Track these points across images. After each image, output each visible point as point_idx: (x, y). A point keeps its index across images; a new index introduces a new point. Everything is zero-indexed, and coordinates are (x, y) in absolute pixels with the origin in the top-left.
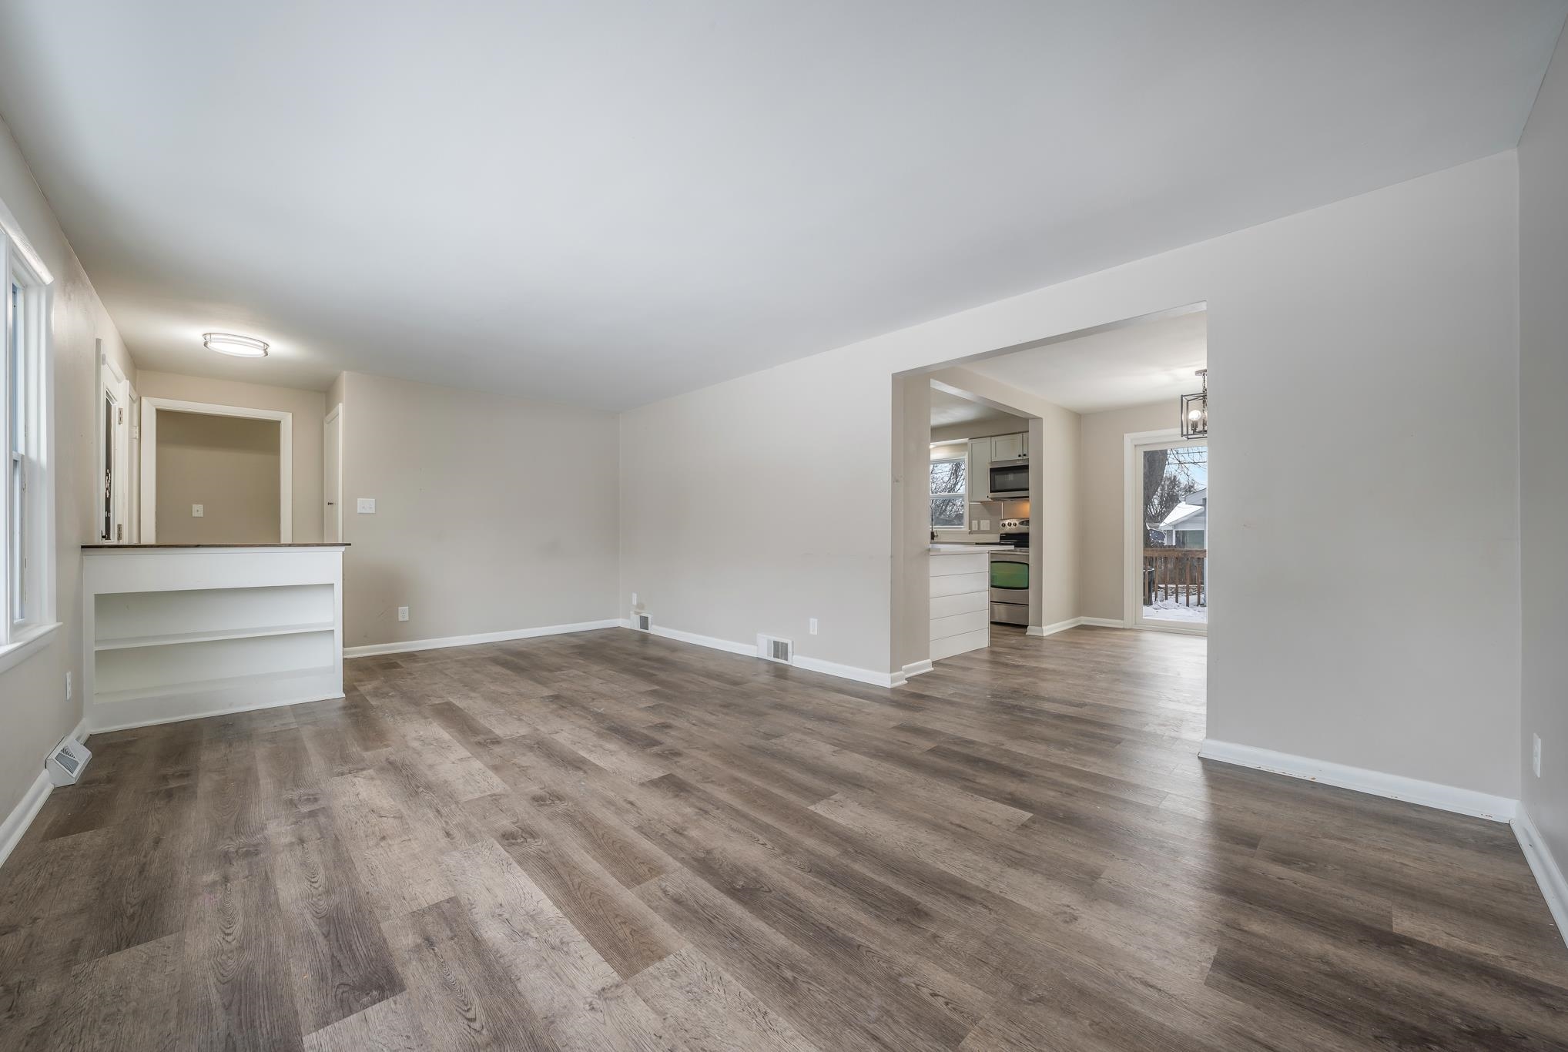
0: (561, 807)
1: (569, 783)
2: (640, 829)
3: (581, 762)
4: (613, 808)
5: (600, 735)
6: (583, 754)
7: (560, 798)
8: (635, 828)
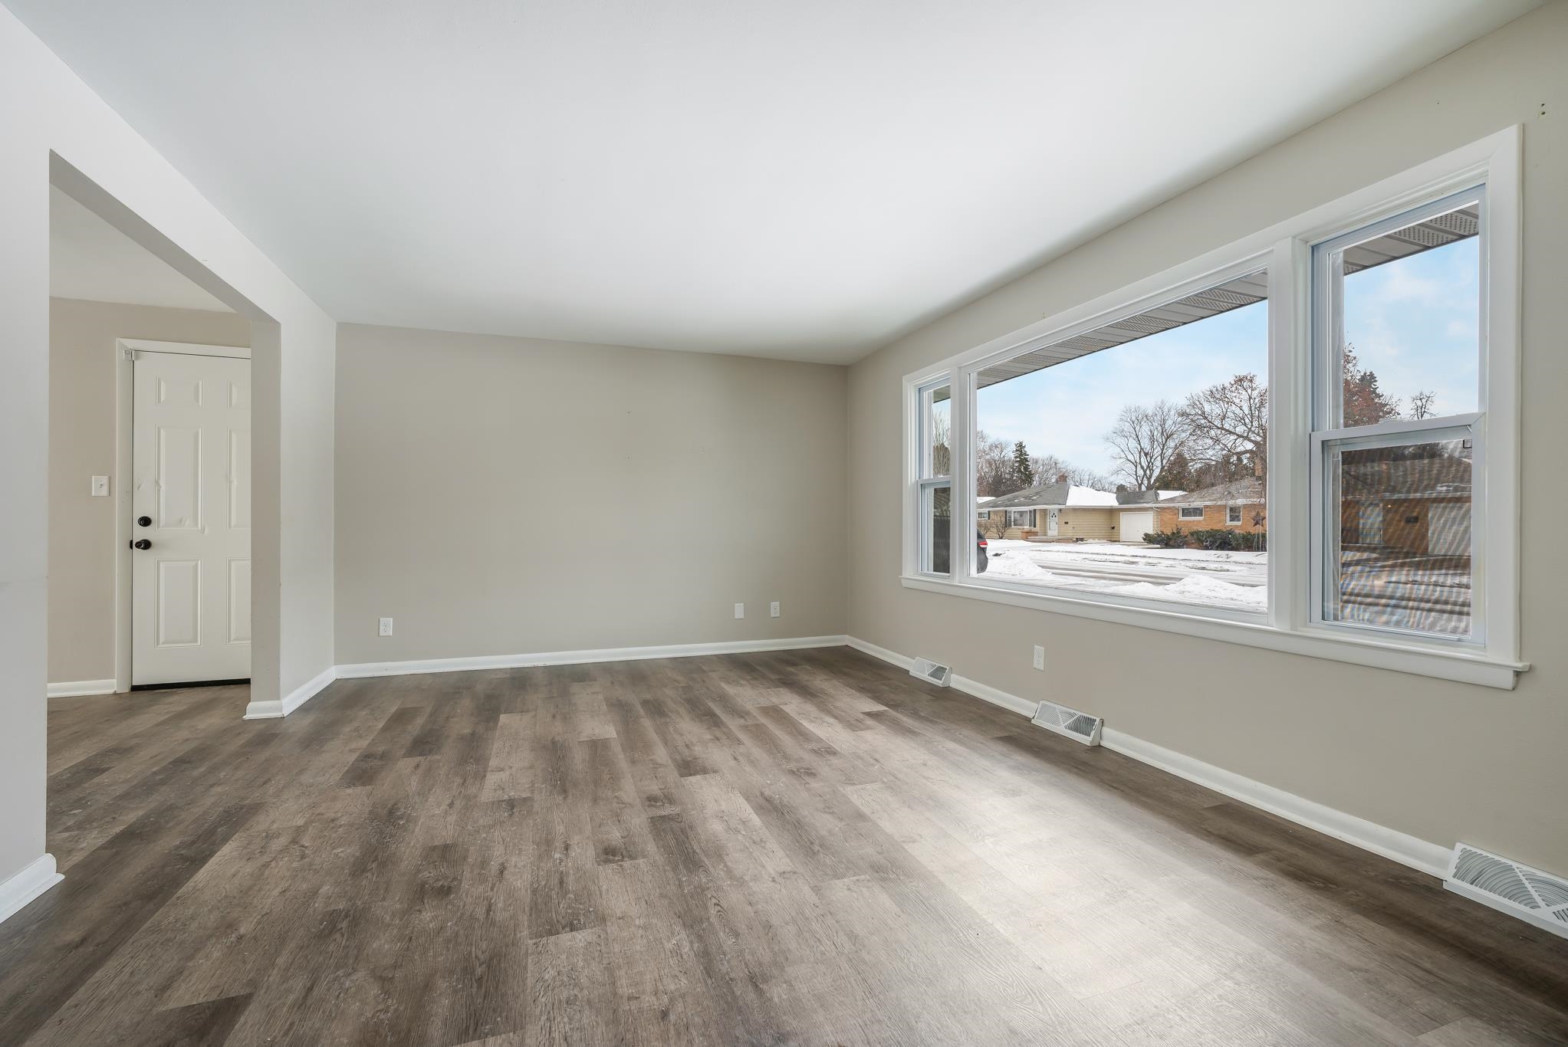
0: (793, 766)
1: (780, 786)
2: (739, 742)
3: (763, 808)
4: (752, 758)
5: (718, 853)
6: (756, 820)
7: (792, 772)
8: (743, 744)
